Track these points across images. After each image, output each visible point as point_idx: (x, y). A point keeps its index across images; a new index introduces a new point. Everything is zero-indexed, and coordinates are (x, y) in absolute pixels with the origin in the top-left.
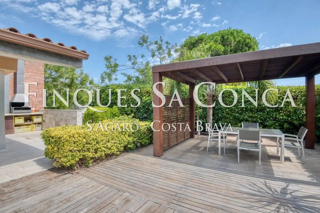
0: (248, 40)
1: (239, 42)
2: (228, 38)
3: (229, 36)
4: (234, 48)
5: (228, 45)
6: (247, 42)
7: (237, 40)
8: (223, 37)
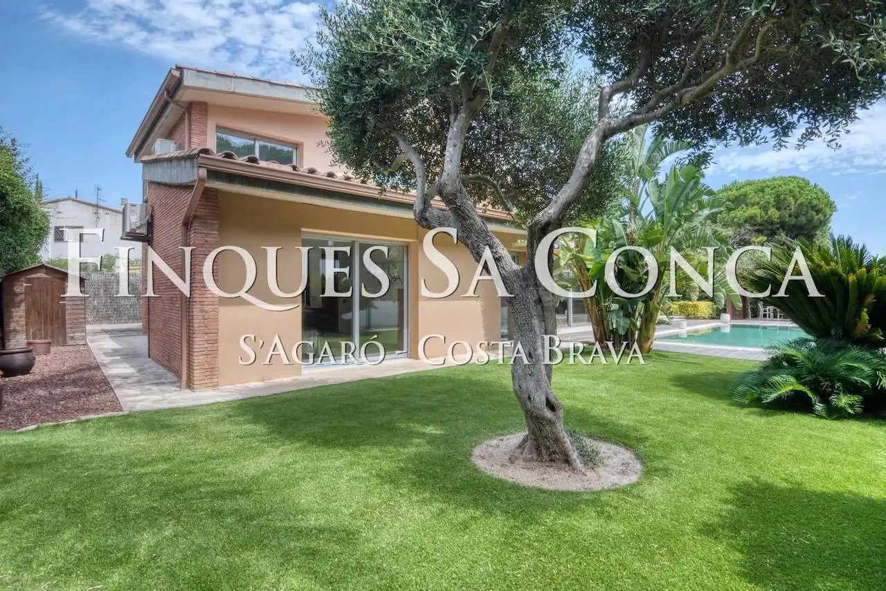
0: (815, 202)
1: (801, 204)
2: (785, 199)
3: (787, 196)
4: (795, 212)
5: (785, 209)
6: (813, 204)
7: (799, 202)
8: (778, 196)
